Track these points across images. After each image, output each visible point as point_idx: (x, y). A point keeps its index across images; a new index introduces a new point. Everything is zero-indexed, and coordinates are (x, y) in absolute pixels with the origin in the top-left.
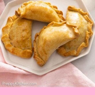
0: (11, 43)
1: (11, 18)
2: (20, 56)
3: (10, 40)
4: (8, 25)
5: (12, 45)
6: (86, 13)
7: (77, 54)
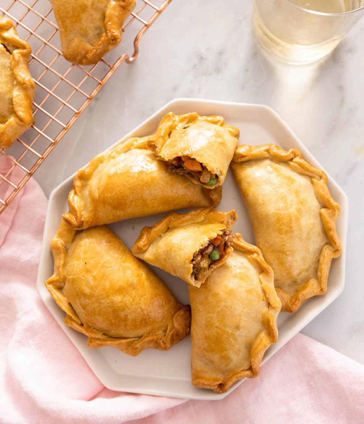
6: (293, 152)
7: (322, 290)
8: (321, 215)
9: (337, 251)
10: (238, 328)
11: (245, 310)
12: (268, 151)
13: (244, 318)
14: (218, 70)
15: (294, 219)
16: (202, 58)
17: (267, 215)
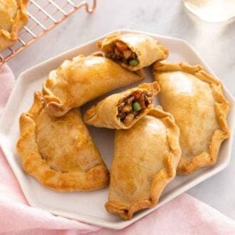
0: (51, 168)
1: (27, 115)
2: (84, 189)
3: (46, 163)
4: (27, 131)
5: (57, 171)
6: (199, 67)
7: (211, 159)
8: (215, 106)
9: (226, 134)
10: (142, 159)
11: (150, 148)
12: (180, 65)
13: (148, 153)
14: (154, 20)
15: (192, 100)
16: (143, 11)
17: (173, 97)
